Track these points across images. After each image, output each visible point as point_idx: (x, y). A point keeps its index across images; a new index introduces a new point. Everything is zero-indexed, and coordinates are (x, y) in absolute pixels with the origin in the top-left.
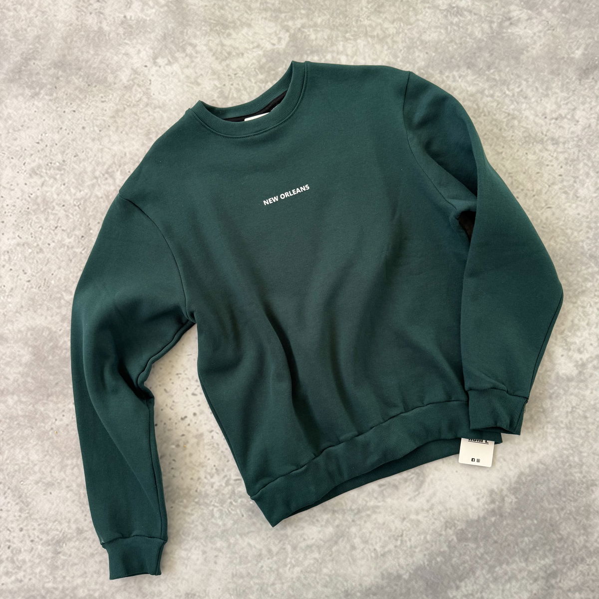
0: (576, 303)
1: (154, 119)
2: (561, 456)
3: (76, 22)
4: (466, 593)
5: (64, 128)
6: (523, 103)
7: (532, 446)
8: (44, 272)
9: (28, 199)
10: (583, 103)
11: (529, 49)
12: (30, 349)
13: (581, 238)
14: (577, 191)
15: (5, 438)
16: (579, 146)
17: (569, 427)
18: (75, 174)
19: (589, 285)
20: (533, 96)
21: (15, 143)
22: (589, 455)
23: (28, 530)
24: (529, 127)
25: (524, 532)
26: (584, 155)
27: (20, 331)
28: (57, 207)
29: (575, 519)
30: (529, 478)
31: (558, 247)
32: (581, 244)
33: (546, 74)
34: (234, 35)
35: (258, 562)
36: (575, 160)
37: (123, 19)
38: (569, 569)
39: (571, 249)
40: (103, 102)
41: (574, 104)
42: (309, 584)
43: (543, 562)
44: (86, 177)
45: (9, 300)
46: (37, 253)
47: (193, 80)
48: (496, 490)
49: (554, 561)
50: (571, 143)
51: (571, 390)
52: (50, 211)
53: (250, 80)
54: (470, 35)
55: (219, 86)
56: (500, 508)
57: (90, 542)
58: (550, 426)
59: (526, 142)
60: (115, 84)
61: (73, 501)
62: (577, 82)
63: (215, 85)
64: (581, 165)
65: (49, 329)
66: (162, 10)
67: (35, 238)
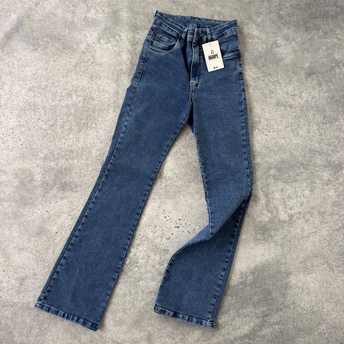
0: (291, 186)
1: (96, 70)
2: (276, 259)
3: (61, 15)
4: (224, 321)
5: (49, 69)
6: (278, 86)
7: (263, 252)
8: (30, 141)
9: (26, 102)
10: (306, 90)
12: (19, 179)
13: (298, 155)
14: (298, 132)
16: (302, 110)
17: (282, 245)
18: (52, 93)
19: (299, 177)
20: (283, 83)
21: (22, 73)
22: (290, 259)
23: (7, 272)
24: (279, 98)
25: (255, 294)
26: (304, 115)
27: (14, 170)
28: (40, 109)
29: (280, 290)
30: (261, 268)
31: (287, 157)
32: (297, 157)
34: (141, 33)
35: (124, 297)
36: (299, 117)
37: (85, 17)
38: (274, 313)
39: (293, 159)
40: (70, 58)
41: (302, 89)
42: (148, 311)
43: (262, 309)
44: (57, 95)
45: (10, 153)
46: (28, 131)
47: (117, 53)
48: (244, 272)
49: (268, 309)
51: (285, 227)
52: (37, 110)
54: (257, 49)
56: (245, 281)
57: (39, 280)
58: (273, 244)
59: (277, 105)
60: (77, 49)
61: (33, 259)
62: (305, 79)
63: (129, 58)
64: (302, 119)
65: (30, 170)
66: (106, 16)
67: (28, 123)
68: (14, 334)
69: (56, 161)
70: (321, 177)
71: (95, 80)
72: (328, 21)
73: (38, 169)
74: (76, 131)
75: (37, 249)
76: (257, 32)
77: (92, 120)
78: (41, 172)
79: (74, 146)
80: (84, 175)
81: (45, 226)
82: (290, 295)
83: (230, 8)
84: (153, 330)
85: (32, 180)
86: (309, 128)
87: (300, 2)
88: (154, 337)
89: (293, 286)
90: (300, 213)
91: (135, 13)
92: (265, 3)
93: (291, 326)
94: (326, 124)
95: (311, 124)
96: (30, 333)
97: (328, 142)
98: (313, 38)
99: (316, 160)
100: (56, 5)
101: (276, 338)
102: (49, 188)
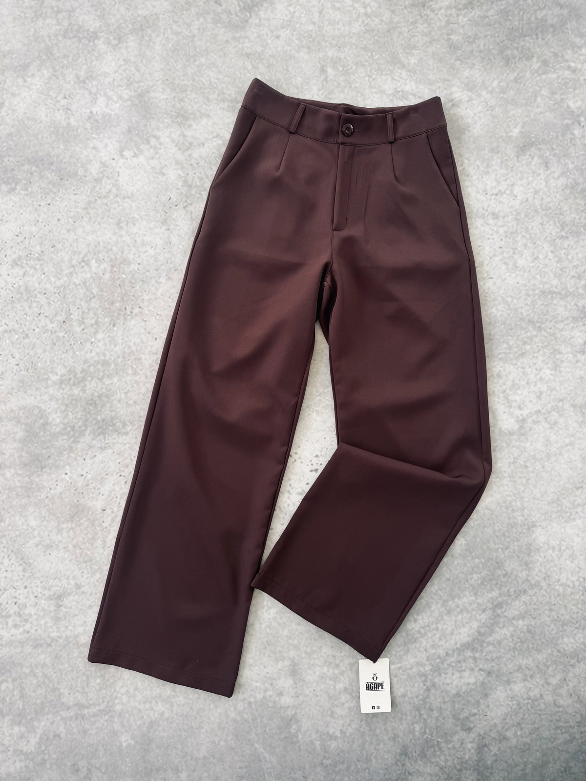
0: (516, 364)
1: (124, 209)
2: (505, 502)
3: (45, 119)
4: (423, 624)
5: (40, 221)
8: (31, 356)
9: (12, 289)
10: (521, 179)
11: (470, 129)
12: (23, 426)
13: (520, 305)
14: (516, 262)
15: (5, 507)
16: (517, 220)
17: (511, 476)
18: (54, 264)
19: (528, 347)
22: (529, 499)
23: (31, 587)
25: (473, 570)
26: (522, 228)
27: (12, 411)
28: (39, 295)
29: (518, 557)
31: (499, 313)
32: (520, 310)
33: (486, 152)
34: (194, 126)
36: (514, 233)
37: (90, 114)
38: (513, 600)
39: (512, 315)
40: (75, 194)
41: (513, 179)
42: (284, 623)
43: (490, 595)
44: (64, 265)
46: (24, 338)
47: (158, 171)
49: (500, 594)
50: (510, 217)
51: (513, 443)
52: (32, 299)
53: (211, 169)
55: (182, 175)
57: (88, 595)
60: (85, 177)
61: (71, 560)
62: (515, 159)
63: (179, 175)
64: (520, 237)
65: (39, 408)
66: (126, 104)
67: (21, 324)
68: (62, 691)
69: (82, 384)
70: (570, 339)
71: (125, 227)
72: (546, 39)
73: (53, 403)
74: (107, 325)
75: (75, 542)
76: (413, 84)
77: (132, 301)
78: (58, 408)
79: (108, 354)
80: (135, 402)
81: (81, 501)
82: (538, 564)
83: (354, 47)
84: (298, 656)
85: (45, 424)
86: (536, 252)
87: (487, 10)
88: (301, 667)
89: (541, 547)
90: (539, 411)
91: (178, 90)
92: (419, 26)
93: (547, 618)
94: (567, 238)
95: (538, 242)
96: (87, 686)
97: (576, 273)
98: (521, 77)
99: (557, 310)
100: (35, 102)
101: (522, 642)
102: (77, 434)
